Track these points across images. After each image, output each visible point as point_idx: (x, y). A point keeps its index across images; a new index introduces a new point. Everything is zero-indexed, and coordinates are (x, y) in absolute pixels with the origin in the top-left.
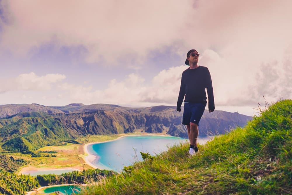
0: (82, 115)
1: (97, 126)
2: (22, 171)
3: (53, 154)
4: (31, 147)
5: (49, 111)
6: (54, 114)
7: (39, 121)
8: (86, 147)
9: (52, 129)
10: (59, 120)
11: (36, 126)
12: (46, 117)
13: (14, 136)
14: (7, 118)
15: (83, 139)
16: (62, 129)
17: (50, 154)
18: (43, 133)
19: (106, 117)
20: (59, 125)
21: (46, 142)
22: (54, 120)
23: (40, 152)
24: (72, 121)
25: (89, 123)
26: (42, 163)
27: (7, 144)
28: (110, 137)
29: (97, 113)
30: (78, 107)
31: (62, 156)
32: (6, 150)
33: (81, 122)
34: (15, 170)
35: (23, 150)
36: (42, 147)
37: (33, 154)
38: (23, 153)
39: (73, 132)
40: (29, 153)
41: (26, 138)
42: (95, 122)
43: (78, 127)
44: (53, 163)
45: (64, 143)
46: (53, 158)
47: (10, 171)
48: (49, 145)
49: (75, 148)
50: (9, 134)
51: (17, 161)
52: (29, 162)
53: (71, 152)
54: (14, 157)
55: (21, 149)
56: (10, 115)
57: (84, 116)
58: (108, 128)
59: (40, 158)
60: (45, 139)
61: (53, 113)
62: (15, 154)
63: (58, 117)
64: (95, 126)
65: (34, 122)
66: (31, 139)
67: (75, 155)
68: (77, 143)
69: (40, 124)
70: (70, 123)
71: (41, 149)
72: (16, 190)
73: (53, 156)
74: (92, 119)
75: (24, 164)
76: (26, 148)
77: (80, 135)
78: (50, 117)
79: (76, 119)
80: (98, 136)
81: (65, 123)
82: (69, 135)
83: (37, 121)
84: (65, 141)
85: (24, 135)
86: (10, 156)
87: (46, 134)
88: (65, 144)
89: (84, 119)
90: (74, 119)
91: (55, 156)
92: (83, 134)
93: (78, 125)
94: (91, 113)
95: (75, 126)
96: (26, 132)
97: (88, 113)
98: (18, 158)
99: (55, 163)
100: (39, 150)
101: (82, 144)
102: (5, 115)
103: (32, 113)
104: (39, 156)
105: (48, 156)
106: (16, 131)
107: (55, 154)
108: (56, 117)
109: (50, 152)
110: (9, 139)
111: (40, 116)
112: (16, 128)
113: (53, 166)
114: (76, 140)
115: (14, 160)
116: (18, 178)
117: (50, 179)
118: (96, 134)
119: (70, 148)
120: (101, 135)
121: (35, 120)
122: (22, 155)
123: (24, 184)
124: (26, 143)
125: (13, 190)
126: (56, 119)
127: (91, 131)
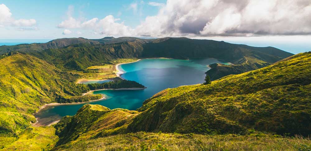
0: (113, 45)
1: (123, 53)
2: (79, 81)
3: (96, 71)
4: (82, 67)
5: (91, 43)
6: (94, 45)
7: (85, 50)
8: (117, 66)
9: (94, 55)
10: (98, 48)
11: (83, 53)
12: (89, 47)
13: (70, 60)
14: (63, 48)
15: (115, 61)
16: (101, 55)
17: (95, 71)
18: (89, 57)
19: (129, 46)
20: (98, 52)
21: (91, 63)
22: (94, 49)
23: (88, 69)
24: (107, 49)
25: (118, 51)
26: (90, 77)
27: (67, 65)
28: (133, 60)
29: (123, 44)
30: (110, 39)
31: (102, 72)
32: (67, 69)
33: (113, 50)
34: (74, 81)
35: (78, 69)
36: (89, 66)
37: (84, 71)
38: (78, 71)
39: (108, 57)
40: (81, 70)
41: (78, 61)
42: (122, 49)
43: (111, 54)
44: (97, 76)
45: (103, 64)
46: (97, 73)
47: (71, 81)
48: (93, 65)
49: (110, 67)
50: (67, 58)
51: (75, 75)
52: (82, 76)
53: (108, 69)
54: (72, 73)
55: (76, 68)
56: (65, 45)
57: (114, 46)
58: (131, 53)
59: (89, 73)
60: (91, 61)
61: (94, 44)
62: (73, 71)
63: (97, 47)
64: (122, 53)
65: (81, 50)
66: (82, 62)
67: (110, 71)
68: (112, 64)
69: (86, 52)
70: (106, 51)
71: (89, 68)
72: (76, 92)
73: (97, 72)
74: (119, 48)
75: (79, 77)
76: (79, 67)
77: (113, 58)
78: (92, 47)
79: (109, 48)
80: (124, 59)
81: (103, 51)
82: (106, 59)
83: (84, 50)
84: (103, 63)
85: (76, 59)
86: (70, 72)
87: (91, 58)
88: (104, 65)
89: (115, 48)
90: (108, 48)
91: (98, 72)
92: (115, 58)
93: (111, 52)
94: (119, 43)
95: (109, 53)
96: (78, 57)
97: (117, 44)
98: (75, 73)
99: (98, 76)
100: (87, 68)
101: (114, 64)
102: (62, 46)
103: (80, 44)
104: (88, 72)
105: (94, 72)
106: (71, 57)
107: (98, 71)
108: (96, 47)
109: (95, 70)
110: (67, 61)
111: (85, 46)
112: (71, 55)
113: (97, 78)
114: (111, 62)
115: (73, 75)
116: (77, 85)
117: (96, 86)
118: (123, 58)
119: (107, 67)
120: (126, 58)
121: (82, 49)
122: (78, 72)
123: (81, 89)
124: (79, 64)
125: (74, 92)
126: (96, 48)
127: (120, 56)
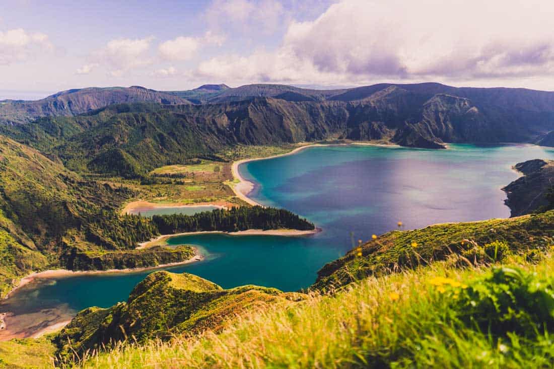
0: (226, 107)
1: (254, 130)
2: (129, 208)
3: (178, 178)
4: (138, 167)
5: (164, 101)
6: (173, 107)
7: (148, 119)
8: (235, 166)
9: (172, 134)
10: (183, 116)
11: (143, 129)
12: (160, 113)
13: (106, 148)
14: (89, 115)
15: (230, 153)
16: (190, 133)
17: (173, 180)
18: (157, 141)
19: (271, 110)
20: (184, 126)
21: (163, 158)
22: (174, 118)
23: (156, 175)
24: (208, 118)
25: (238, 123)
26: (159, 195)
27: (96, 161)
28: (280, 150)
29: (254, 103)
30: (218, 91)
31: (194, 183)
32: (96, 172)
33: (224, 121)
34: (116, 206)
35: (127, 173)
36: (157, 167)
37: (142, 178)
38: (127, 178)
39: (211, 140)
40: (135, 177)
41: (128, 152)
42: (250, 120)
43: (219, 130)
44: (179, 193)
45: (195, 160)
46: (180, 187)
47: (107, 208)
48: (169, 164)
49: (217, 169)
50: (98, 143)
51: (116, 190)
52: (138, 192)
53: (210, 175)
54: (111, 184)
55: (121, 171)
56: (94, 107)
57: (229, 109)
58: (275, 131)
59: (156, 186)
60: (162, 152)
61: (172, 104)
62: (112, 179)
63: (181, 112)
64: (252, 130)
65: (138, 121)
66: (137, 154)
67: (217, 181)
68: (220, 160)
69: (150, 125)
70: (205, 124)
71: (158, 171)
72: (119, 239)
73: (178, 183)
74: (243, 114)
75: (130, 196)
76: (129, 168)
77: (224, 144)
78: (167, 111)
79: (214, 115)
80: (256, 147)
81: (196, 124)
82: (204, 145)
83: (144, 119)
84: (197, 157)
85: (123, 146)
86: (104, 183)
87: (163, 144)
88: (198, 163)
89: (230, 115)
90: (211, 116)
91: (182, 183)
92: (229, 144)
93: (219, 126)
94: (243, 103)
95: (214, 129)
96: (127, 140)
97: (237, 103)
98: (118, 185)
99: (182, 194)
100: (153, 172)
101: (228, 162)
102: (85, 109)
103: (134, 105)
104: (155, 183)
105: (170, 183)
106: (109, 139)
107: (182, 180)
108: (178, 113)
109: (173, 176)
110: (97, 152)
111: (148, 111)
112: (108, 134)
113: (180, 200)
114: (217, 155)
115: (111, 190)
116: (122, 220)
117: (176, 222)
118: (253, 143)
119: (206, 169)
120: (262, 144)
121: (140, 118)
122: (125, 181)
123: (133, 231)
124: (130, 160)
125: (114, 239)
126: (178, 116)
127: (244, 137)
